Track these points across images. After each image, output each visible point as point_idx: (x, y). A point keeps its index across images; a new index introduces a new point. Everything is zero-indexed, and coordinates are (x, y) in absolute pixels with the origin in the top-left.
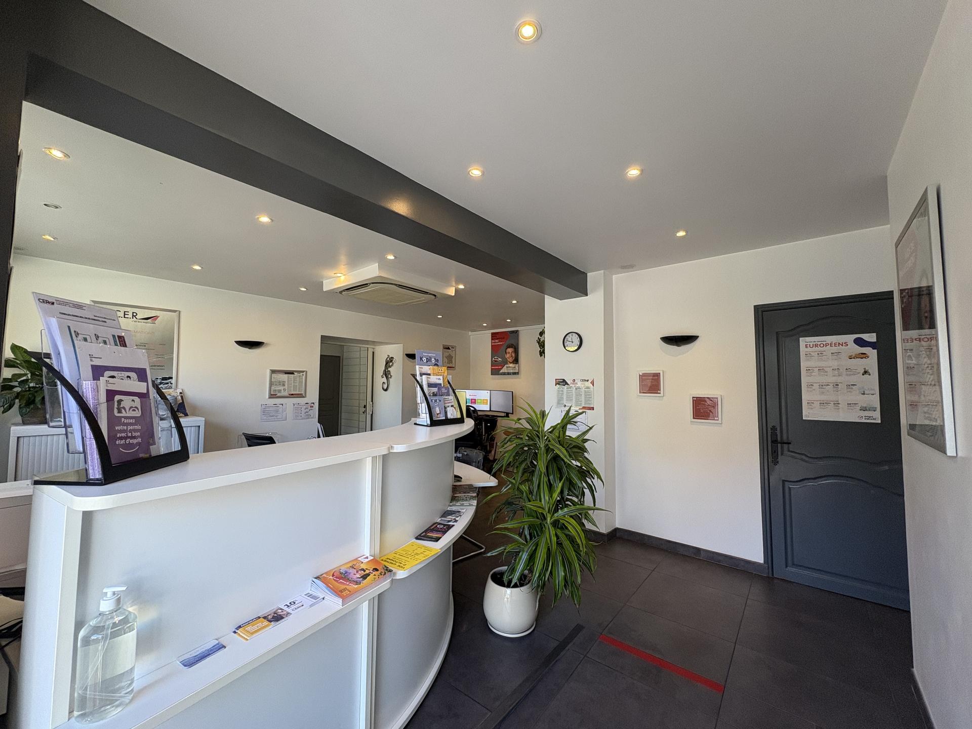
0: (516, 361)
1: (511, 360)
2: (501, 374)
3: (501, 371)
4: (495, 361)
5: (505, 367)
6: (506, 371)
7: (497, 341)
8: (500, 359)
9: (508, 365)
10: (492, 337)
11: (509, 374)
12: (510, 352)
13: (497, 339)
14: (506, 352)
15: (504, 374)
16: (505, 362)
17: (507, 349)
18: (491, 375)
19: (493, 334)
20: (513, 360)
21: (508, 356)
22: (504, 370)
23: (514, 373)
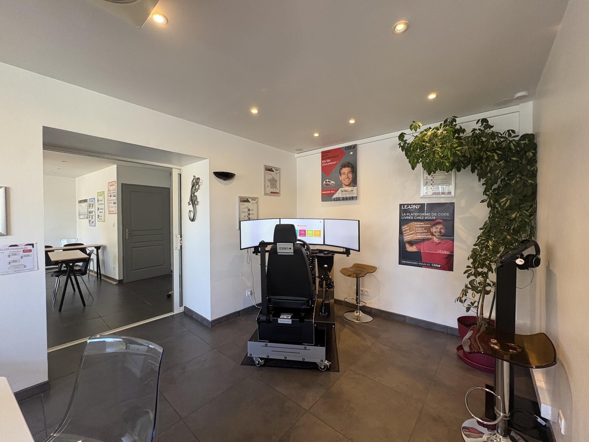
0: (354, 182)
1: (347, 182)
2: (334, 200)
3: (334, 196)
4: (327, 185)
5: (339, 191)
6: (341, 196)
7: (328, 161)
8: (333, 182)
9: (343, 189)
10: (322, 156)
11: (344, 199)
12: (346, 172)
13: (329, 158)
14: (340, 173)
15: (338, 199)
16: (339, 185)
17: (341, 169)
18: (322, 201)
19: (323, 153)
20: (349, 182)
21: (342, 177)
22: (338, 195)
23: (352, 198)
